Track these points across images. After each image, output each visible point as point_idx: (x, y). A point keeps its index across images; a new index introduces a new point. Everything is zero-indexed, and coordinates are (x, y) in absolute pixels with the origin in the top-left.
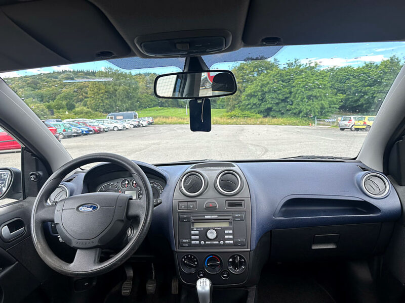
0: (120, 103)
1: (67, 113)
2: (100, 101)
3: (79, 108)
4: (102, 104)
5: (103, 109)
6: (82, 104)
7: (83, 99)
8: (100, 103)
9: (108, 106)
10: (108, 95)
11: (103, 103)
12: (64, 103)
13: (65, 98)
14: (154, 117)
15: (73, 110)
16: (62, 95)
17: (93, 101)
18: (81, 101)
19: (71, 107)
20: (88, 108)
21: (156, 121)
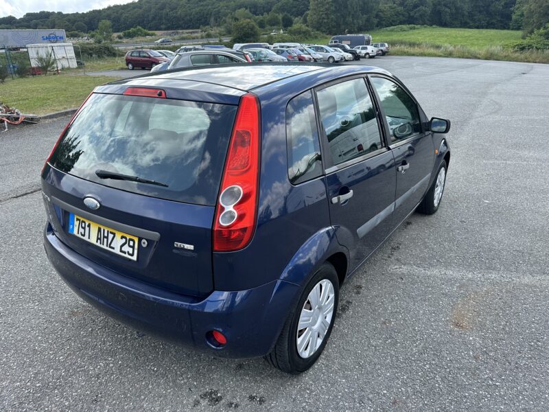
0: (351, 19)
1: (282, 31)
2: (323, 16)
3: (298, 24)
4: (326, 21)
5: (327, 27)
6: (302, 18)
7: (304, 11)
8: (324, 18)
9: (334, 24)
10: (336, 7)
11: (328, 18)
12: (280, 17)
13: (282, 9)
14: (392, 44)
15: (289, 28)
16: (280, 4)
17: (315, 16)
18: (301, 14)
19: (287, 23)
20: (308, 26)
21: (392, 49)
